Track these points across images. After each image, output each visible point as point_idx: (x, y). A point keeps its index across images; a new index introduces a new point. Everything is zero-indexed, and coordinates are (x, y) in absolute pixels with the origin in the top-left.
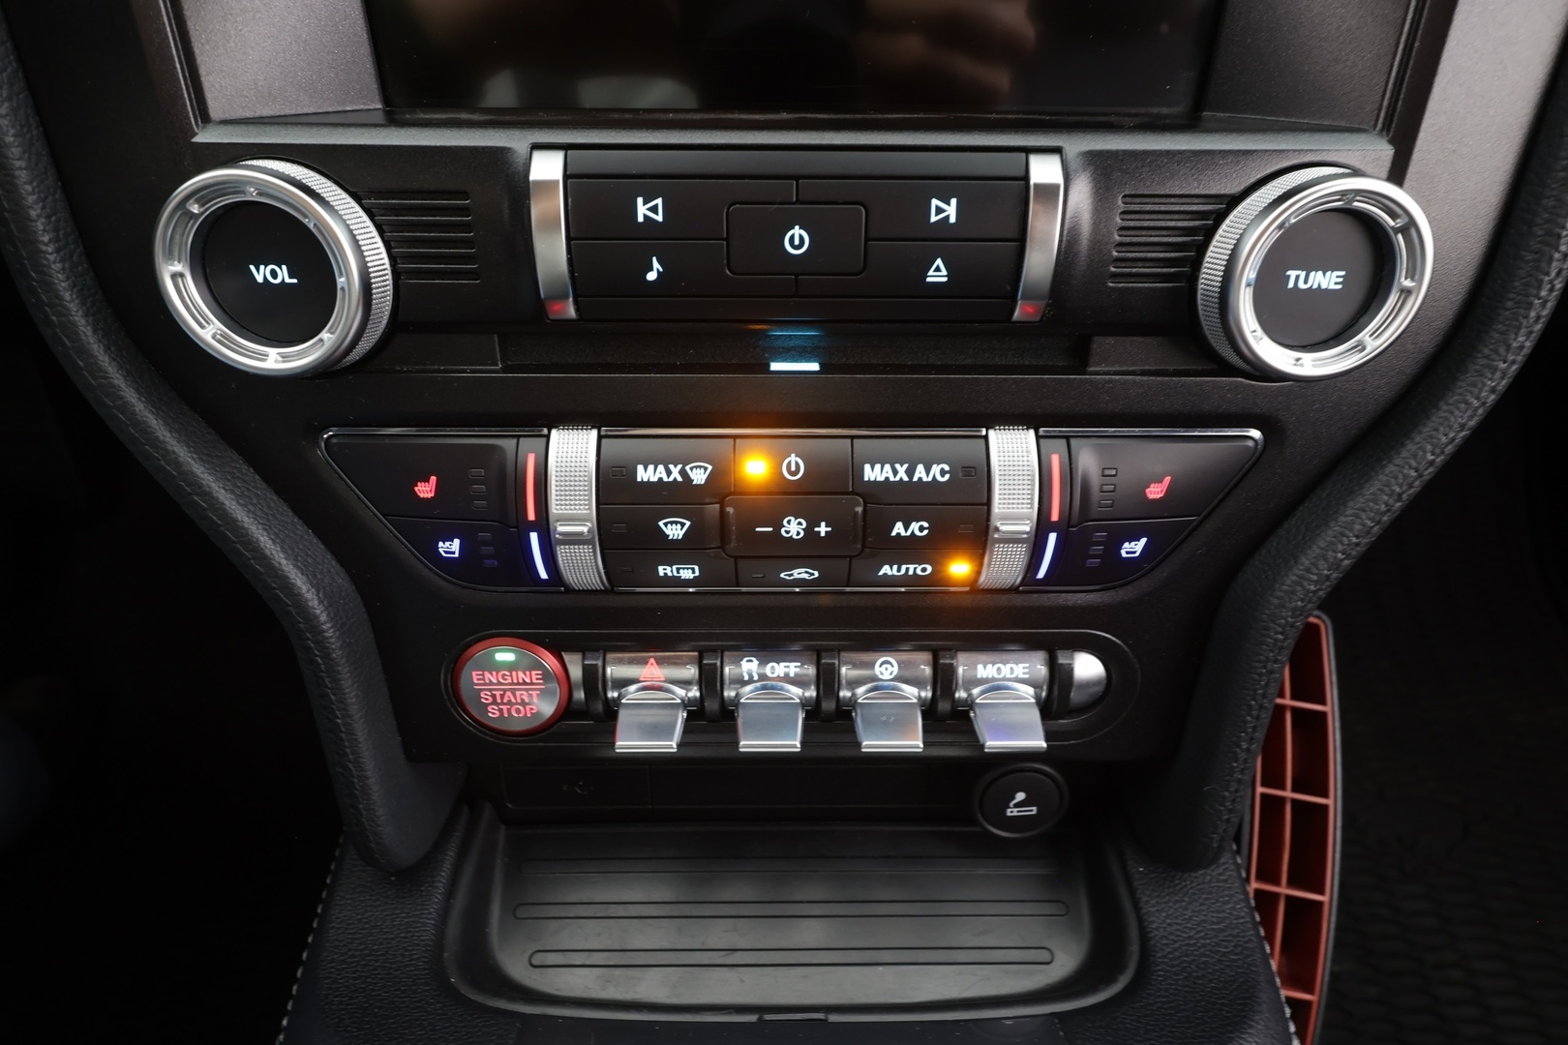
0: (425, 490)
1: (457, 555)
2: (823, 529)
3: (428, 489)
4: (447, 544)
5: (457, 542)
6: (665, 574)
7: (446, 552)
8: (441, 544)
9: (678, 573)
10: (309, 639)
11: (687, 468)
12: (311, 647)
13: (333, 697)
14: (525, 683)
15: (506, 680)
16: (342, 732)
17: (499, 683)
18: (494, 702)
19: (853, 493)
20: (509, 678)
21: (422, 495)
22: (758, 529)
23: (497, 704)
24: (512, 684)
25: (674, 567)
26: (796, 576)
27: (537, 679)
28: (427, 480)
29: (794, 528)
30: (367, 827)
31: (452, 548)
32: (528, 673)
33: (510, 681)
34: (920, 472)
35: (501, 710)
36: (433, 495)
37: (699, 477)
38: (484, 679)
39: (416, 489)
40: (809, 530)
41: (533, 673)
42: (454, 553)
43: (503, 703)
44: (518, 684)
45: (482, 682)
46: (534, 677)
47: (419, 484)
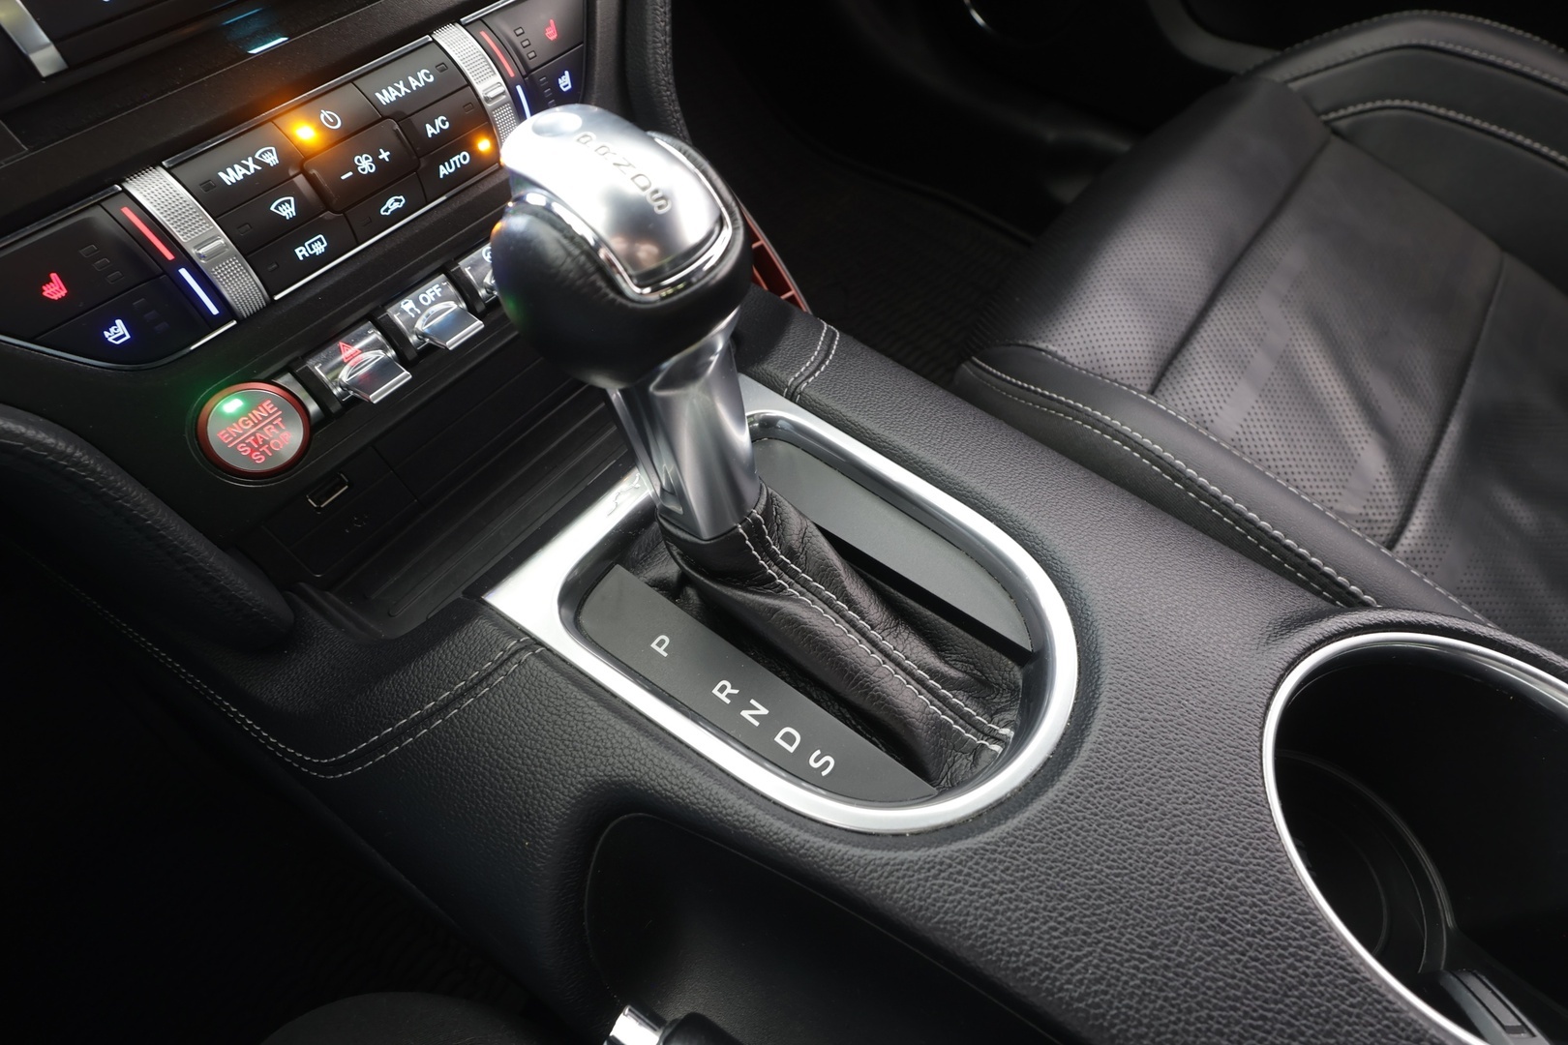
0: (55, 290)
1: (128, 336)
2: (384, 155)
3: (57, 288)
4: (112, 329)
5: (119, 322)
6: (303, 256)
7: (117, 339)
8: (106, 334)
9: (312, 250)
10: (66, 466)
11: (257, 156)
12: (74, 473)
13: (128, 505)
14: (264, 418)
15: (248, 424)
16: (159, 530)
17: (245, 431)
18: (253, 450)
19: (384, 118)
20: (250, 421)
21: (55, 297)
22: (343, 177)
23: (257, 450)
24: (256, 425)
25: (306, 244)
26: (393, 208)
27: (271, 409)
28: (50, 281)
29: (365, 164)
30: (241, 597)
31: (118, 332)
32: (260, 408)
33: (252, 424)
34: (414, 84)
35: (263, 453)
36: (65, 291)
37: (272, 159)
38: (231, 435)
39: (45, 294)
40: (377, 161)
41: (265, 405)
42: (124, 336)
43: (260, 446)
44: (260, 422)
45: (231, 438)
46: (268, 408)
47: (44, 288)
